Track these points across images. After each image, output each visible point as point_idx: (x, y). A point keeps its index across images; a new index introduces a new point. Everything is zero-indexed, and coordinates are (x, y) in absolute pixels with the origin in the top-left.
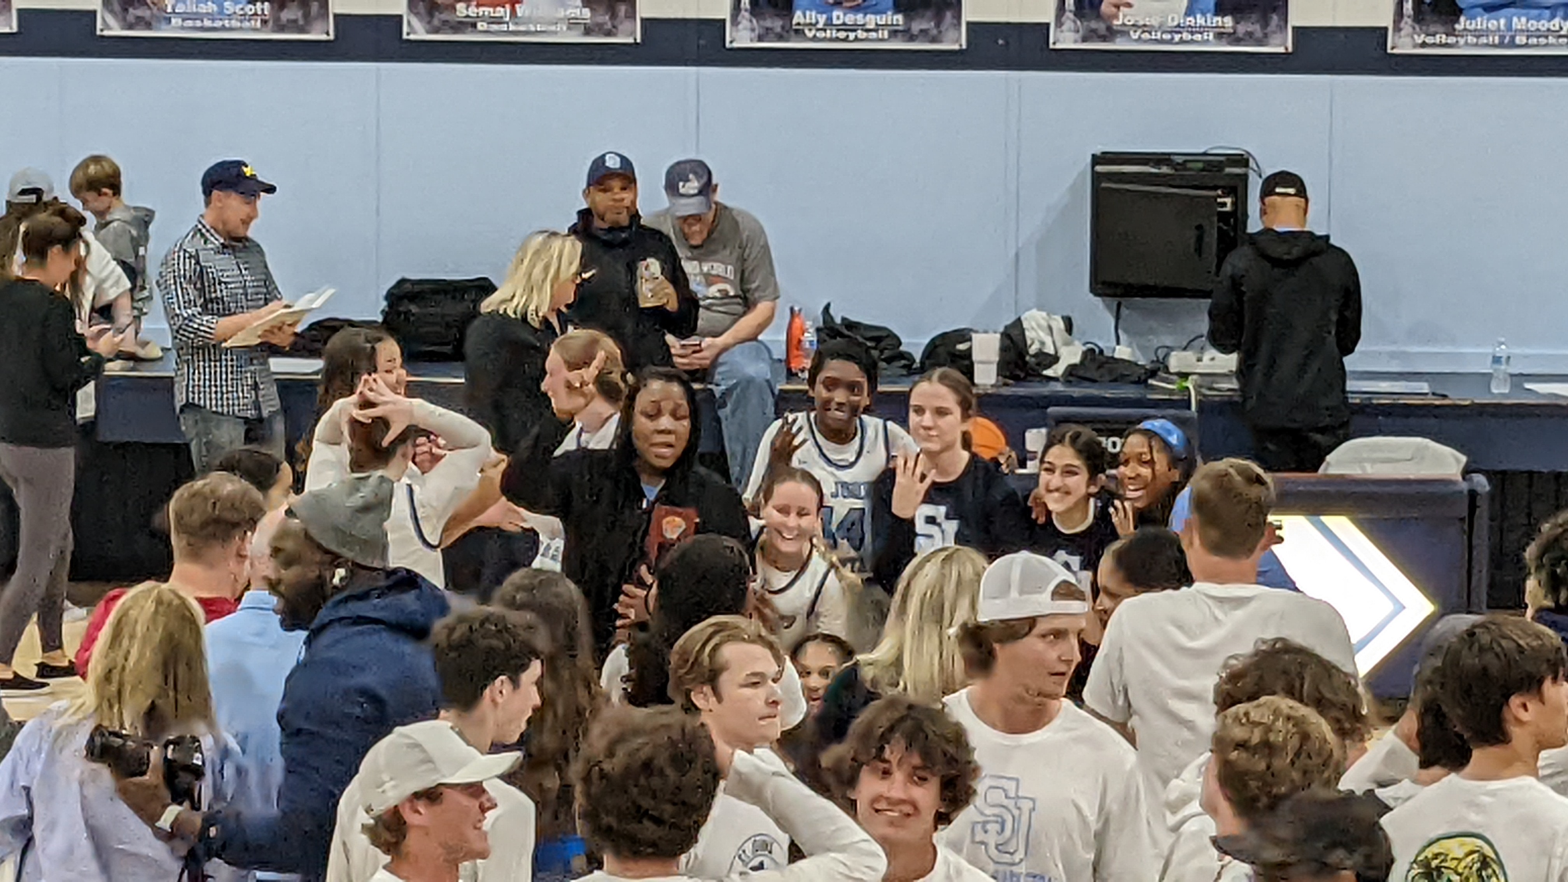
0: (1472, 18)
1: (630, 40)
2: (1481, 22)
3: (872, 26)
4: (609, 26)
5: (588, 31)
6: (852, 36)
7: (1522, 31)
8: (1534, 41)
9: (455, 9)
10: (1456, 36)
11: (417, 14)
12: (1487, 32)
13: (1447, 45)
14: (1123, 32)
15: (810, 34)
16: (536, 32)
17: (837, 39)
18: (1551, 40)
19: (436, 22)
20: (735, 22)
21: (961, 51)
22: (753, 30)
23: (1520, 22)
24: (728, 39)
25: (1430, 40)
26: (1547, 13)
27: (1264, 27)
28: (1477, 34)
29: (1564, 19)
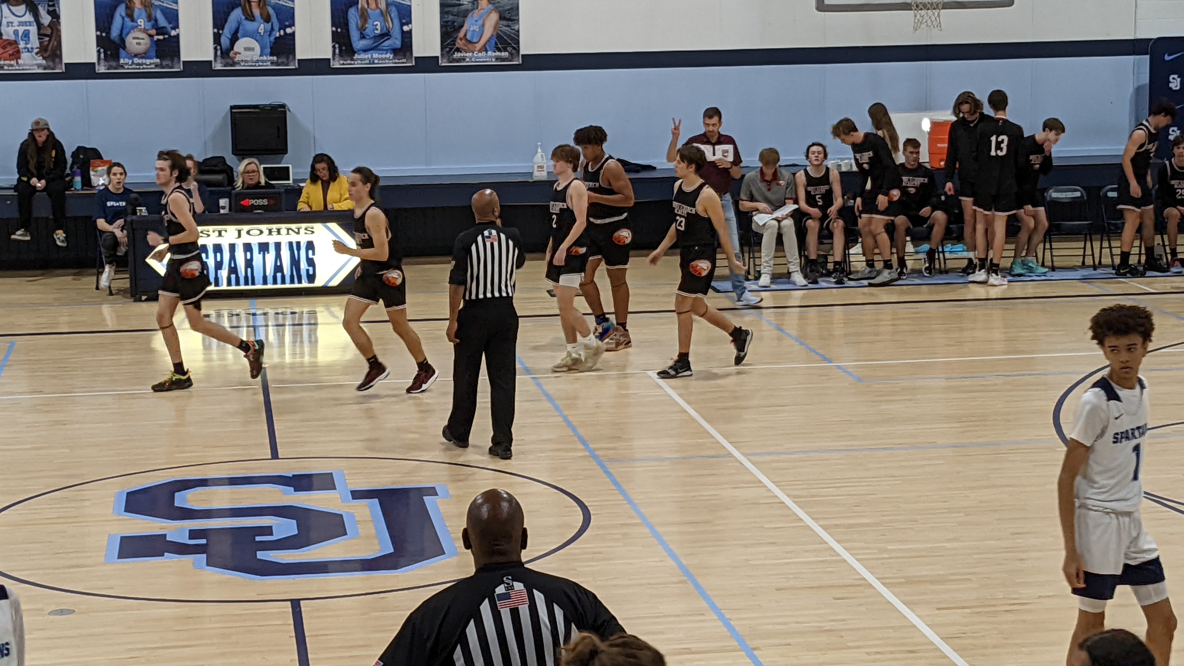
0: (359, 54)
1: (61, 71)
2: (363, 56)
4: (53, 66)
5: (45, 68)
6: (141, 67)
7: (376, 59)
8: (380, 62)
10: (354, 61)
12: (365, 59)
14: (238, 63)
15: (126, 67)
18: (387, 61)
20: (99, 64)
22: (105, 66)
23: (375, 56)
24: (97, 69)
25: (345, 62)
26: (385, 52)
27: (288, 59)
28: (361, 60)
29: (391, 54)
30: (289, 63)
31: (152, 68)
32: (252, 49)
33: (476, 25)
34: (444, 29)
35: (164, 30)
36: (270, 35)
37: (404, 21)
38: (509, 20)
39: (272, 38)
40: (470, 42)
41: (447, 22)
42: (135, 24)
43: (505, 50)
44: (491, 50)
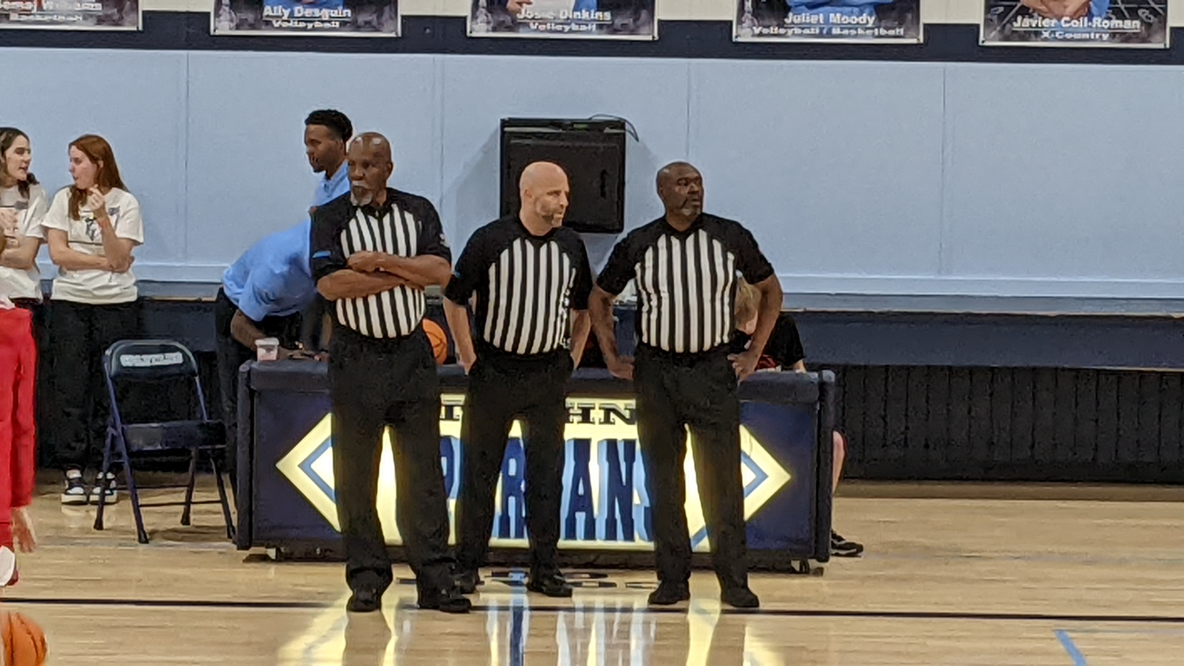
0: (798, 14)
1: (133, 29)
2: (805, 17)
3: (327, 19)
4: (116, 17)
5: (100, 21)
6: (310, 26)
7: (837, 24)
10: (786, 28)
12: (809, 25)
13: (778, 35)
14: (525, 24)
15: (276, 24)
16: (59, 22)
17: (299, 29)
18: (860, 31)
20: (217, 15)
21: (396, 38)
22: (231, 20)
23: (835, 17)
24: (212, 27)
26: (856, 10)
27: (636, 20)
28: (802, 26)
29: (870, 15)
30: (638, 27)
31: (334, 29)
43: (1133, 14)
44: (1100, 16)
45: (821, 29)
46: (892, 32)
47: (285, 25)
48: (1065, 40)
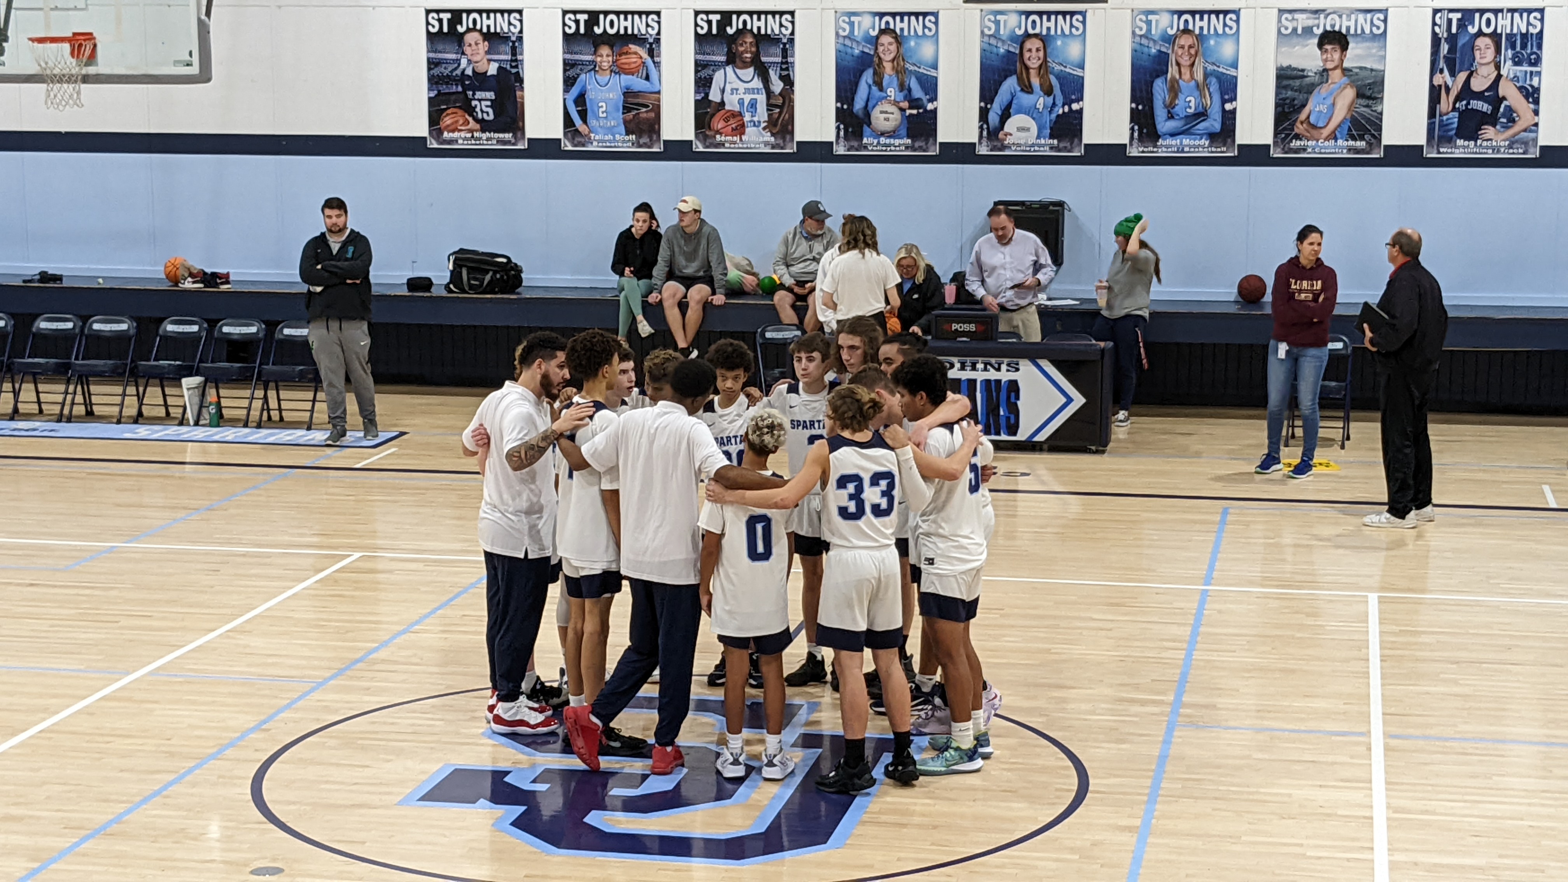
0: (1165, 139)
1: (791, 151)
2: (1169, 141)
3: (897, 144)
4: (782, 145)
5: (773, 147)
7: (1187, 146)
8: (1192, 150)
9: (715, 137)
10: (1157, 148)
11: (699, 140)
12: (1171, 146)
13: (1153, 152)
14: (1009, 147)
16: (751, 148)
17: (882, 151)
18: (1201, 149)
19: (707, 144)
20: (837, 143)
21: (936, 156)
22: (845, 146)
23: (1186, 141)
24: (834, 150)
25: (1146, 150)
26: (1198, 137)
27: (1071, 144)
28: (1166, 147)
29: (1206, 140)
30: (1072, 148)
31: (902, 151)
32: (1028, 130)
33: (1323, 104)
34: (1280, 109)
35: (920, 102)
36: (1050, 112)
37: (1226, 97)
38: (1369, 98)
39: (1054, 116)
40: (1314, 127)
41: (1284, 99)
42: (884, 94)
43: (1362, 138)
44: (1342, 138)
45: (1178, 148)
46: (1219, 150)
47: (875, 148)
48: (1321, 153)
